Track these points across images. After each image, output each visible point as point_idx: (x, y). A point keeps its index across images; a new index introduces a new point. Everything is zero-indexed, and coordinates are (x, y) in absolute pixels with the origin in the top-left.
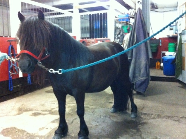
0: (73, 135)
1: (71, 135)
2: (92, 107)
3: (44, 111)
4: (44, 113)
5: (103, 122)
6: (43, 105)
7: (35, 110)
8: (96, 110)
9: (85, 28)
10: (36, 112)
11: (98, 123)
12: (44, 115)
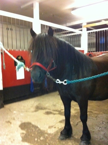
0: (76, 137)
1: (75, 137)
2: (96, 112)
3: (54, 111)
4: (55, 112)
5: (105, 128)
6: (55, 106)
7: (48, 109)
8: (99, 116)
9: (92, 44)
10: (49, 111)
11: (100, 129)
12: (54, 114)
